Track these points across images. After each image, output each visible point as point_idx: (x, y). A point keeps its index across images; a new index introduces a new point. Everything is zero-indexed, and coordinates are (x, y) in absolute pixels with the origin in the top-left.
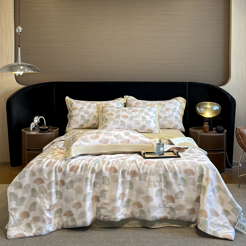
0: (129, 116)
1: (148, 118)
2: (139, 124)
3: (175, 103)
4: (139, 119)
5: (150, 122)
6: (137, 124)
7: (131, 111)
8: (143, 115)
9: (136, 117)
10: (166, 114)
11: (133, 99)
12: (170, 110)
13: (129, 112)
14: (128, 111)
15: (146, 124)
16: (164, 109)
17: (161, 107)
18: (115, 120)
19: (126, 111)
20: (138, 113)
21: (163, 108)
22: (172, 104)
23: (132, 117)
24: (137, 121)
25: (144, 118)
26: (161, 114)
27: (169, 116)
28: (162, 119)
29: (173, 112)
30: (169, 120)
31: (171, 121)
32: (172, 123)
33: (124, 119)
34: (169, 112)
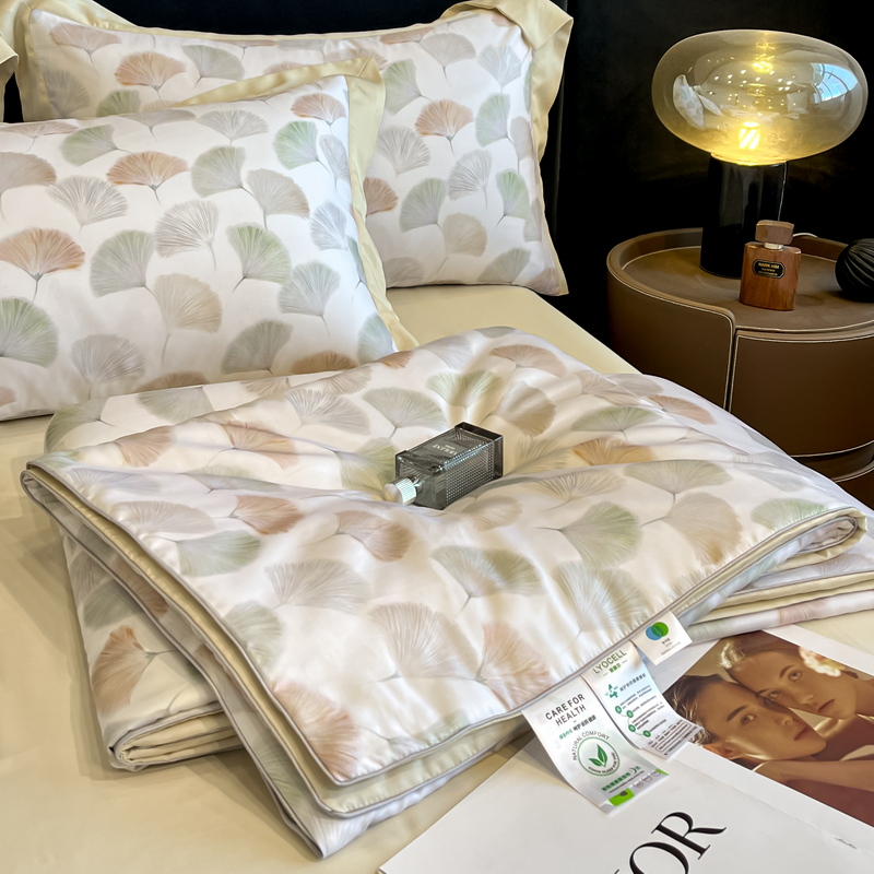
2: (214, 319)
3: (489, 49)
7: (99, 169)
10: (425, 160)
12: (463, 117)
13: (75, 183)
14: (64, 170)
15: (285, 307)
16: (409, 115)
19: (46, 174)
20: (178, 190)
22: (472, 65)
24: (189, 281)
27: (461, 183)
28: (397, 210)
29: (483, 141)
30: (454, 219)
31: (473, 220)
32: (478, 243)
33: (38, 278)
34: (449, 139)
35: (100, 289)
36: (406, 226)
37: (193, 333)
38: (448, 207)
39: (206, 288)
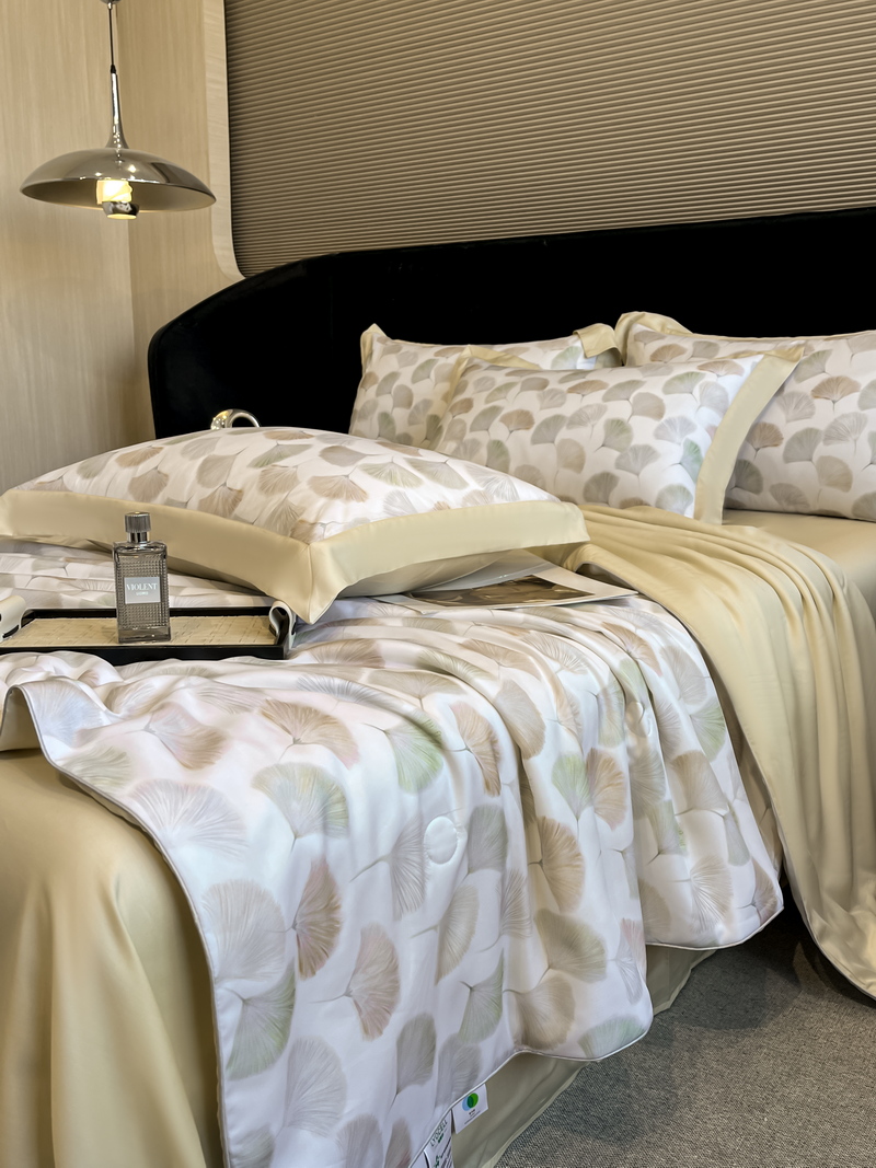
0: (540, 416)
1: (643, 430)
2: (578, 465)
4: (589, 437)
5: (648, 453)
6: (568, 465)
8: (620, 409)
9: (578, 420)
10: (810, 415)
11: (658, 329)
12: (852, 387)
15: (618, 466)
16: (808, 385)
17: (788, 369)
18: (469, 436)
20: (595, 398)
21: (800, 380)
23: (555, 423)
24: (576, 444)
25: (618, 428)
26: (777, 417)
27: (834, 434)
28: (782, 447)
29: (863, 406)
30: (825, 460)
31: (840, 462)
32: (845, 481)
33: (511, 432)
34: (834, 402)
35: (535, 441)
36: (787, 459)
37: (568, 473)
38: (822, 450)
39: (581, 449)
